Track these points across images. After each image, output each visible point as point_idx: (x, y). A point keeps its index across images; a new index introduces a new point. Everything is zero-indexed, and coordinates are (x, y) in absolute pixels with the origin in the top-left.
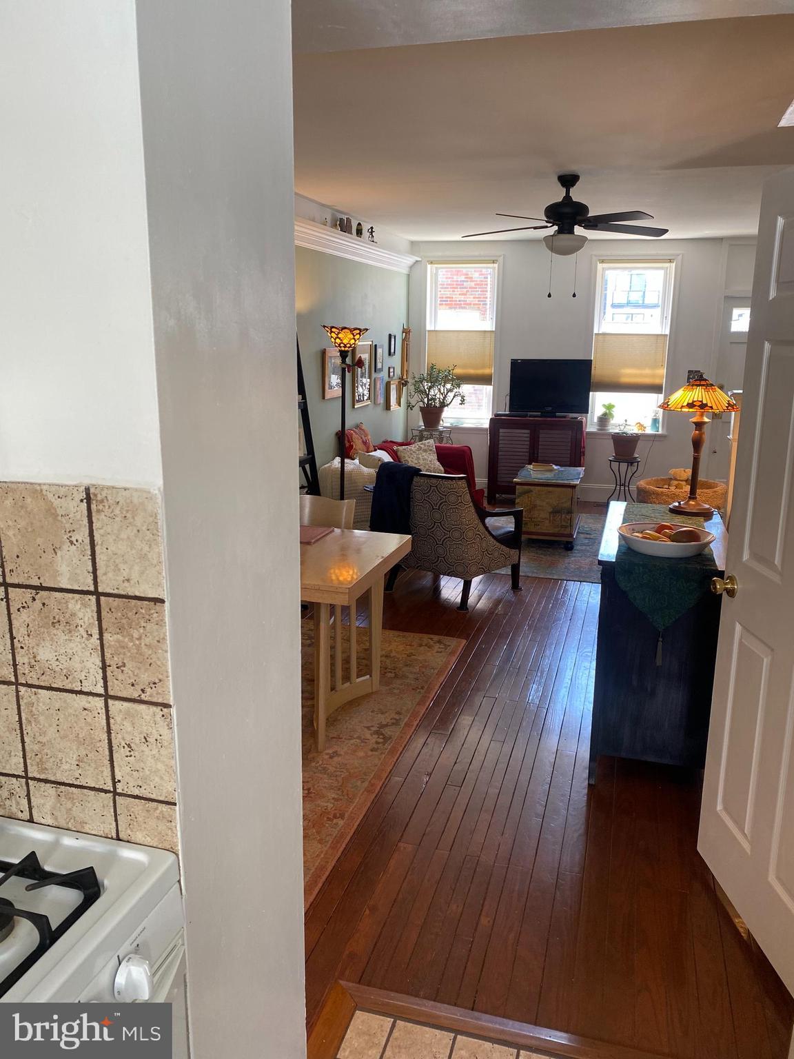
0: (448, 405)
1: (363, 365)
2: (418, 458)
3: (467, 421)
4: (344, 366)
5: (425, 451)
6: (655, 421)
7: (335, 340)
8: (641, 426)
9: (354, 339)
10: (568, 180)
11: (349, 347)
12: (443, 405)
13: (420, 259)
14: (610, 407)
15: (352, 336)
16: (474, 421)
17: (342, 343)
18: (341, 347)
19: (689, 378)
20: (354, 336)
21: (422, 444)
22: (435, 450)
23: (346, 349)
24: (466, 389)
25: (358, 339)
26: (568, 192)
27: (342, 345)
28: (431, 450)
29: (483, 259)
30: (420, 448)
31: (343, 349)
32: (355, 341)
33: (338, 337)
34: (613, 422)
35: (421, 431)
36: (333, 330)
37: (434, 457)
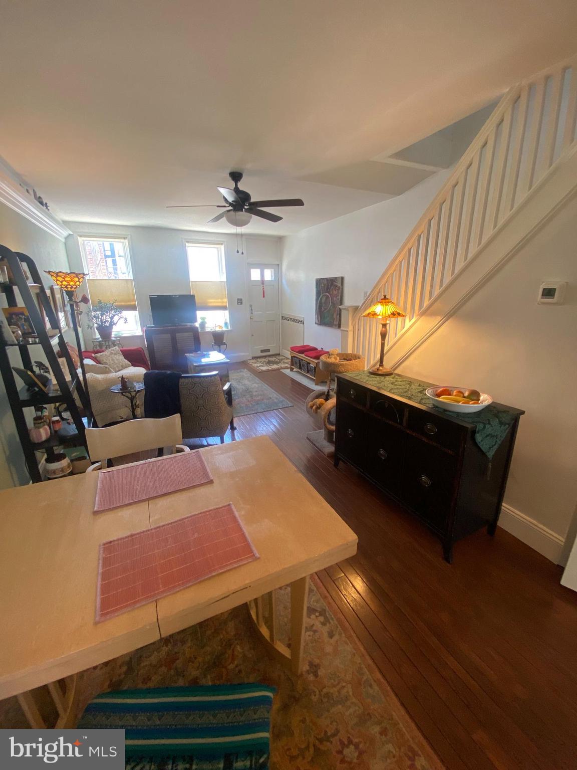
0: (115, 324)
1: (88, 301)
2: (113, 360)
3: (123, 332)
4: (72, 303)
5: (115, 354)
6: (226, 324)
7: (62, 282)
8: (221, 327)
9: (79, 281)
10: (236, 176)
11: (75, 288)
12: (112, 324)
13: (72, 233)
14: (203, 319)
15: (77, 280)
16: (129, 332)
17: (69, 285)
18: (67, 288)
19: (238, 303)
20: (79, 279)
21: (111, 350)
22: (121, 352)
23: (72, 289)
24: (126, 313)
25: (82, 281)
26: (236, 185)
27: (69, 286)
28: (119, 353)
29: (116, 236)
30: (111, 353)
31: (69, 289)
32: (80, 283)
33: (64, 281)
34: (207, 325)
35: (99, 342)
36: (60, 274)
37: (122, 357)
